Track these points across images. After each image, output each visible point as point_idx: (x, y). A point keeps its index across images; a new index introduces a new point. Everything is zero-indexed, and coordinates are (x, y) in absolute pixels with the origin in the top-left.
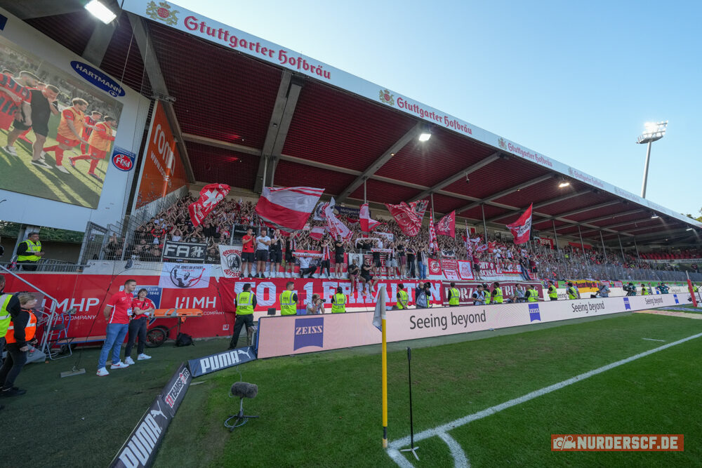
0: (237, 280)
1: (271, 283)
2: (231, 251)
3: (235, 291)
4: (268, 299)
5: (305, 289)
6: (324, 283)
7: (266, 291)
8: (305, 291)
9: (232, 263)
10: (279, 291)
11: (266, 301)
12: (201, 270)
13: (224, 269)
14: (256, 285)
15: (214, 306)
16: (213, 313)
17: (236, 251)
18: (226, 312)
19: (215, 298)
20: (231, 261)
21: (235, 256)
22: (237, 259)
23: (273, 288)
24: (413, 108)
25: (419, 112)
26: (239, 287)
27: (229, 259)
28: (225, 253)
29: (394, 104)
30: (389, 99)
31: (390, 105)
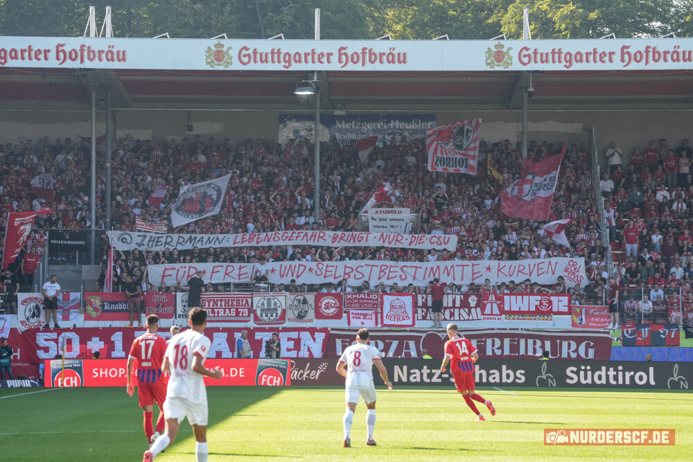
0: (38, 330)
1: (74, 333)
2: (30, 299)
3: (37, 342)
4: (71, 351)
5: (112, 339)
6: (137, 333)
7: (69, 341)
8: (113, 342)
9: (32, 312)
10: (83, 342)
11: (70, 353)
12: (3, 321)
13: (20, 320)
14: (58, 336)
15: (19, 358)
16: (18, 364)
17: (36, 299)
18: (30, 363)
19: (19, 350)
20: (30, 310)
21: (35, 304)
22: (37, 307)
23: (75, 338)
24: (270, 56)
25: (282, 59)
26: (41, 339)
27: (28, 308)
28: (24, 302)
29: (231, 63)
30: (223, 58)
31: (225, 67)
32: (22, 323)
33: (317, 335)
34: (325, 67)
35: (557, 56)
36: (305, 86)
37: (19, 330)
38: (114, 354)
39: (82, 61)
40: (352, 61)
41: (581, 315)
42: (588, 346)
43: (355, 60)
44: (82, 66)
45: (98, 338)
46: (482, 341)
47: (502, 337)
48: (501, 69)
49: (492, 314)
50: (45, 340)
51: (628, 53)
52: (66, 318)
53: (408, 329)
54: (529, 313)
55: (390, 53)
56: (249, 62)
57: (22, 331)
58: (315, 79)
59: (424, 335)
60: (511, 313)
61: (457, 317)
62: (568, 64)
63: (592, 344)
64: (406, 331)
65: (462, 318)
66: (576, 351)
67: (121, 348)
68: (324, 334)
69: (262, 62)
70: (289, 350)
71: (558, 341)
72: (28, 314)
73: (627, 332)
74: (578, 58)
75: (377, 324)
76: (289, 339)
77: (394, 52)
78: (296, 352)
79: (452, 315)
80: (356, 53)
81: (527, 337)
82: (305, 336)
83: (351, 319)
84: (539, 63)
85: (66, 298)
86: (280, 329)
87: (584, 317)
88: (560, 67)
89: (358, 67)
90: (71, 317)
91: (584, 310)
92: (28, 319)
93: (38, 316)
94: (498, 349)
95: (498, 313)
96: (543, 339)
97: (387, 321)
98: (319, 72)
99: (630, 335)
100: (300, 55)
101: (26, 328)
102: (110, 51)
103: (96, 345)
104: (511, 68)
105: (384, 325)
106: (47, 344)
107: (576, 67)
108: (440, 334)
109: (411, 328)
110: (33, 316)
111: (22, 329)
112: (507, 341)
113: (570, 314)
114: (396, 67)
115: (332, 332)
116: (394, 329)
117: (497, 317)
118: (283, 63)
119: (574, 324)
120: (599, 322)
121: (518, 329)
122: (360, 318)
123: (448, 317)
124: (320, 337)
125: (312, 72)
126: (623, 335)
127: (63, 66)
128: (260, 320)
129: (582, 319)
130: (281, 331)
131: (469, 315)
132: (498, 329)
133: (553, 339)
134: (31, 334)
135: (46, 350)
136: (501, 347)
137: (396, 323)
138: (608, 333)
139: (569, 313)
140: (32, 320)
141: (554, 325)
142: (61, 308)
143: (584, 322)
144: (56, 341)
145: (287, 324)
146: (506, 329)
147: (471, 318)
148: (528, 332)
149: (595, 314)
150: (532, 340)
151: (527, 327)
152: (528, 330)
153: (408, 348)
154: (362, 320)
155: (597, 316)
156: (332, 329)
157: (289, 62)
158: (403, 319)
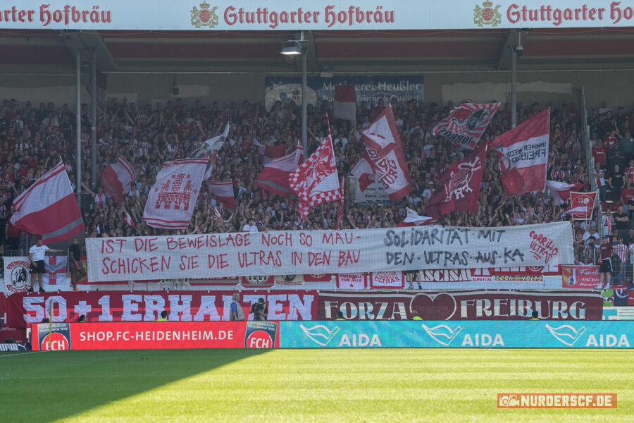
0: (24, 294)
1: (61, 297)
2: (16, 263)
3: (24, 306)
4: (58, 315)
5: (99, 303)
6: (124, 297)
7: (56, 305)
8: (100, 306)
9: (18, 276)
10: (70, 306)
11: (56, 317)
13: (6, 284)
14: (45, 300)
15: (5, 322)
16: (6, 329)
17: (22, 262)
18: (17, 328)
19: (5, 314)
20: (16, 274)
21: (21, 268)
22: (24, 271)
23: (62, 302)
24: (256, 16)
25: (268, 19)
26: (28, 303)
27: (15, 272)
28: (10, 266)
29: (217, 24)
30: (209, 18)
31: (210, 27)
32: (9, 287)
33: (305, 297)
34: (312, 26)
35: (546, 13)
36: (291, 46)
37: (5, 295)
38: (101, 318)
39: (66, 22)
40: (340, 20)
41: (571, 275)
42: (579, 306)
43: (342, 19)
44: (66, 27)
45: (85, 302)
46: (472, 303)
47: (492, 298)
48: (490, 26)
49: (482, 275)
50: (32, 304)
51: (618, 9)
52: (53, 282)
53: (397, 291)
54: (520, 274)
55: (378, 12)
56: (235, 22)
57: (9, 295)
58: (302, 38)
59: (413, 297)
60: (501, 274)
61: (446, 278)
62: (557, 22)
63: (583, 304)
64: (395, 293)
65: (451, 280)
66: (567, 311)
67: (109, 312)
68: (313, 296)
69: (248, 21)
70: (277, 313)
71: (549, 302)
72: (14, 278)
73: (619, 292)
74: (568, 15)
75: (366, 286)
76: (278, 302)
77: (381, 11)
78: (285, 314)
79: (442, 276)
80: (343, 12)
81: (517, 297)
82: (294, 298)
83: (340, 281)
84: (528, 20)
85: (53, 262)
86: (269, 291)
87: (574, 277)
88: (549, 24)
89: (345, 26)
90: (58, 281)
91: (574, 270)
92: (14, 283)
93: (25, 280)
94: (488, 310)
95: (489, 274)
96: (533, 299)
97: (376, 283)
98: (306, 32)
99: (622, 295)
100: (286, 14)
101: (13, 293)
102: (94, 12)
103: (83, 308)
104: (499, 26)
105: (373, 287)
106: (34, 308)
107: (565, 24)
108: (430, 296)
109: (401, 290)
110: (19, 280)
111: (8, 293)
112: (497, 302)
113: (561, 274)
114: (384, 26)
115: (321, 294)
116: (384, 290)
117: (487, 278)
118: (270, 23)
119: (564, 285)
120: (590, 282)
121: (508, 290)
122: (348, 280)
123: (437, 279)
124: (309, 299)
125: (299, 31)
126: (615, 295)
127: (47, 27)
128: (248, 283)
129: (572, 280)
130: (269, 294)
131: (459, 276)
132: (488, 290)
133: (544, 300)
134: (18, 298)
135: (33, 314)
136: (492, 309)
137: (385, 284)
138: (599, 293)
139: (559, 273)
140: (18, 284)
141: (545, 285)
142: (48, 272)
143: (575, 283)
144: (43, 305)
145: (275, 287)
146: (496, 290)
147: (461, 279)
148: (518, 293)
149: (586, 273)
150: (523, 301)
151: (517, 288)
152: (519, 291)
153: (397, 310)
154: (351, 282)
155: (588, 276)
156: (321, 292)
157: (276, 21)
158: (393, 281)
